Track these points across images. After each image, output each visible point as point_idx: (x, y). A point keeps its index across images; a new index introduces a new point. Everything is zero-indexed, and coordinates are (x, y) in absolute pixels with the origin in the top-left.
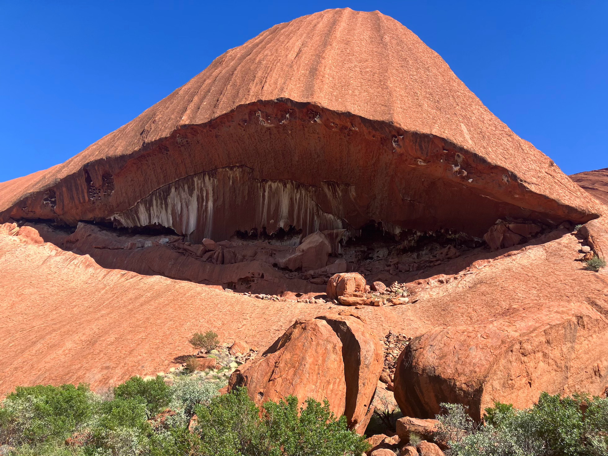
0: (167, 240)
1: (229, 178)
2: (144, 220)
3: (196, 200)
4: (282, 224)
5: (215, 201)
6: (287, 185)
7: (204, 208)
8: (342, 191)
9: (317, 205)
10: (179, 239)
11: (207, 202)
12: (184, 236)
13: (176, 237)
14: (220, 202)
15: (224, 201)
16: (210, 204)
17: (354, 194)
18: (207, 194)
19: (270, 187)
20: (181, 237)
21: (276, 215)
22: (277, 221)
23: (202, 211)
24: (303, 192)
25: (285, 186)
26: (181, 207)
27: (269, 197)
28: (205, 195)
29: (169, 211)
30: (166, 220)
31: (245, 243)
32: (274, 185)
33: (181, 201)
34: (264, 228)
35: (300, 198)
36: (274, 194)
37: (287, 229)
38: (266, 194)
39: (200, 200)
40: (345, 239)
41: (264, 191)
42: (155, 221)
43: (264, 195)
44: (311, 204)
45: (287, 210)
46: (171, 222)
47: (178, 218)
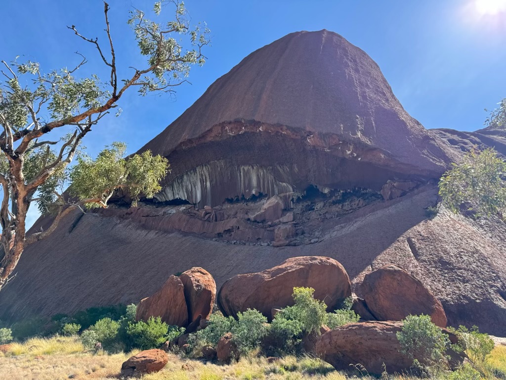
0: (184, 208)
1: (218, 166)
2: (170, 197)
3: (199, 182)
4: (254, 192)
5: (211, 182)
6: (255, 168)
7: (205, 186)
8: (289, 168)
9: (275, 178)
10: (192, 207)
11: (206, 183)
12: (195, 204)
13: (190, 206)
14: (214, 183)
15: (216, 180)
16: (208, 184)
17: (297, 169)
18: (206, 177)
19: (244, 169)
20: (193, 205)
21: (249, 186)
22: (250, 190)
23: (204, 188)
24: (265, 170)
25: (253, 168)
26: (191, 187)
27: (244, 176)
28: (204, 178)
29: (185, 191)
30: (183, 196)
31: (232, 206)
32: (246, 168)
33: (190, 183)
34: (243, 196)
35: (263, 174)
36: (247, 174)
37: (257, 195)
38: (242, 174)
39: (202, 182)
40: (295, 198)
41: (240, 172)
42: (177, 197)
43: (240, 175)
44: (271, 177)
45: (256, 183)
46: (186, 197)
47: (190, 193)
